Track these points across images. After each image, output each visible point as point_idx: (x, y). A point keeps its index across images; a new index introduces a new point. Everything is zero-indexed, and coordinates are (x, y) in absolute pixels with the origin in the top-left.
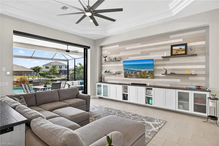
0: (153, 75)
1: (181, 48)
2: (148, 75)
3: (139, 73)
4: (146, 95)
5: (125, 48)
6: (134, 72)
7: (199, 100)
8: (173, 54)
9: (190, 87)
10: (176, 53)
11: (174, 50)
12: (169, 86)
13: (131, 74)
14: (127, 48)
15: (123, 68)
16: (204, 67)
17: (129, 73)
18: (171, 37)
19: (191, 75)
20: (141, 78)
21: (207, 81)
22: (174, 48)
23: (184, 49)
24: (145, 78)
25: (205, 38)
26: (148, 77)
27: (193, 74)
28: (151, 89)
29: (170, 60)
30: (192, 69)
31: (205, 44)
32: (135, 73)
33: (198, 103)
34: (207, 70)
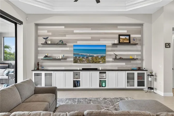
0: (105, 59)
1: (126, 38)
2: (100, 60)
3: (91, 58)
4: (100, 79)
5: (73, 31)
6: (85, 57)
7: (140, 78)
8: (121, 42)
9: (132, 68)
10: (123, 41)
11: (121, 38)
12: (117, 68)
13: (82, 59)
14: (75, 31)
15: (73, 53)
16: (140, 53)
17: (79, 57)
18: (119, 27)
19: (133, 59)
20: (92, 63)
21: (142, 63)
22: (121, 37)
23: (128, 39)
24: (97, 63)
25: (141, 32)
26: (100, 62)
27: (135, 58)
28: (105, 73)
29: (118, 47)
30: (134, 55)
31: (141, 36)
32: (87, 58)
33: (140, 80)
34: (142, 55)
